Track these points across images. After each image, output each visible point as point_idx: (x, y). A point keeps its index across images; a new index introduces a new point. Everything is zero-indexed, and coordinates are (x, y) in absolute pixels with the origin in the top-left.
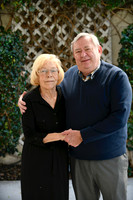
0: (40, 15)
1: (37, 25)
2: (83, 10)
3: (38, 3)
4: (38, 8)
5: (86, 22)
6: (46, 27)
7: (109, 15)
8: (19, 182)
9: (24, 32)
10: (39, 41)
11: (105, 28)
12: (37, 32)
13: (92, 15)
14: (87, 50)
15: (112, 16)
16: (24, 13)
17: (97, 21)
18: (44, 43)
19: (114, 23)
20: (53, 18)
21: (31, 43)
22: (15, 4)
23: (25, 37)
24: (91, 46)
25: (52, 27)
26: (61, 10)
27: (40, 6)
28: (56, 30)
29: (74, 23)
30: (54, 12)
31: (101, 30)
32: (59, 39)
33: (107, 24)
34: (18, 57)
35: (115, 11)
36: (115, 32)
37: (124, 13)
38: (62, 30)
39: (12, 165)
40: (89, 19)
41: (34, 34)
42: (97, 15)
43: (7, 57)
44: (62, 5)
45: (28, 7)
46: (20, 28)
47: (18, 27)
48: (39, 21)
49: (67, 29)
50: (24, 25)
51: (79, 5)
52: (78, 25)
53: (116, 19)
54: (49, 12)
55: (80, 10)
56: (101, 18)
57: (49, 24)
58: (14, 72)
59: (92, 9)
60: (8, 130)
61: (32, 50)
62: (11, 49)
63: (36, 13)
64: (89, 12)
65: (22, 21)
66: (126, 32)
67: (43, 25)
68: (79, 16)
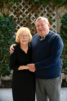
0: (22, 8)
1: (21, 13)
2: (43, 6)
3: (22, 3)
4: (22, 5)
5: (45, 12)
6: (25, 14)
7: (56, 9)
8: (11, 89)
9: (15, 16)
10: (22, 21)
11: (54, 15)
12: (21, 16)
13: (48, 9)
14: (42, 25)
15: (57, 9)
16: (15, 7)
17: (50, 12)
18: (24, 22)
19: (59, 13)
20: (29, 10)
21: (18, 22)
22: (11, 3)
23: (15, 19)
24: (44, 23)
25: (28, 14)
26: (33, 6)
27: (22, 4)
28: (30, 16)
29: (39, 12)
30: (29, 7)
31: (52, 16)
32: (32, 20)
33: (55, 13)
34: (12, 29)
35: (59, 7)
36: (59, 17)
37: (63, 8)
38: (33, 16)
39: (8, 81)
40: (46, 10)
41: (20, 17)
42: (50, 9)
43: (6, 29)
44: (33, 4)
45: (17, 4)
46: (13, 15)
47: (12, 14)
48: (22, 11)
49: (36, 15)
50: (15, 13)
51: (41, 3)
52: (41, 13)
53: (59, 11)
54: (27, 7)
55: (42, 6)
56: (52, 10)
57: (27, 13)
58: (10, 36)
59: (48, 6)
60: (7, 64)
61: (18, 25)
62: (8, 25)
63: (21, 7)
64: (46, 7)
65: (14, 11)
66: (64, 17)
67: (24, 13)
68: (42, 9)
